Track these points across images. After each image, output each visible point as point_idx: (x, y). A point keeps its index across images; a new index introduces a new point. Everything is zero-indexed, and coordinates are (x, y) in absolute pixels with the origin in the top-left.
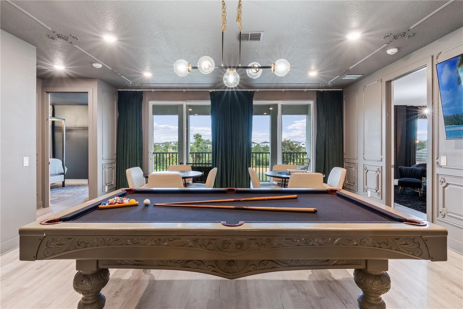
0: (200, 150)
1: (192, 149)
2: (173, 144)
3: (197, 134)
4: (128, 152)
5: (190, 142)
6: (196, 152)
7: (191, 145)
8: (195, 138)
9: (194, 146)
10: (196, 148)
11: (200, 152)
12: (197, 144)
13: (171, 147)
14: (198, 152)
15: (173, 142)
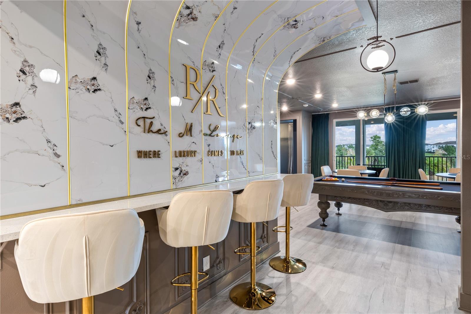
0: (378, 153)
1: (368, 152)
2: (347, 147)
3: (375, 135)
4: (319, 155)
5: (366, 144)
6: (374, 155)
7: (368, 148)
8: (373, 139)
9: (371, 149)
10: (373, 151)
11: (378, 156)
12: (375, 147)
13: (344, 150)
14: (377, 156)
15: (347, 145)
